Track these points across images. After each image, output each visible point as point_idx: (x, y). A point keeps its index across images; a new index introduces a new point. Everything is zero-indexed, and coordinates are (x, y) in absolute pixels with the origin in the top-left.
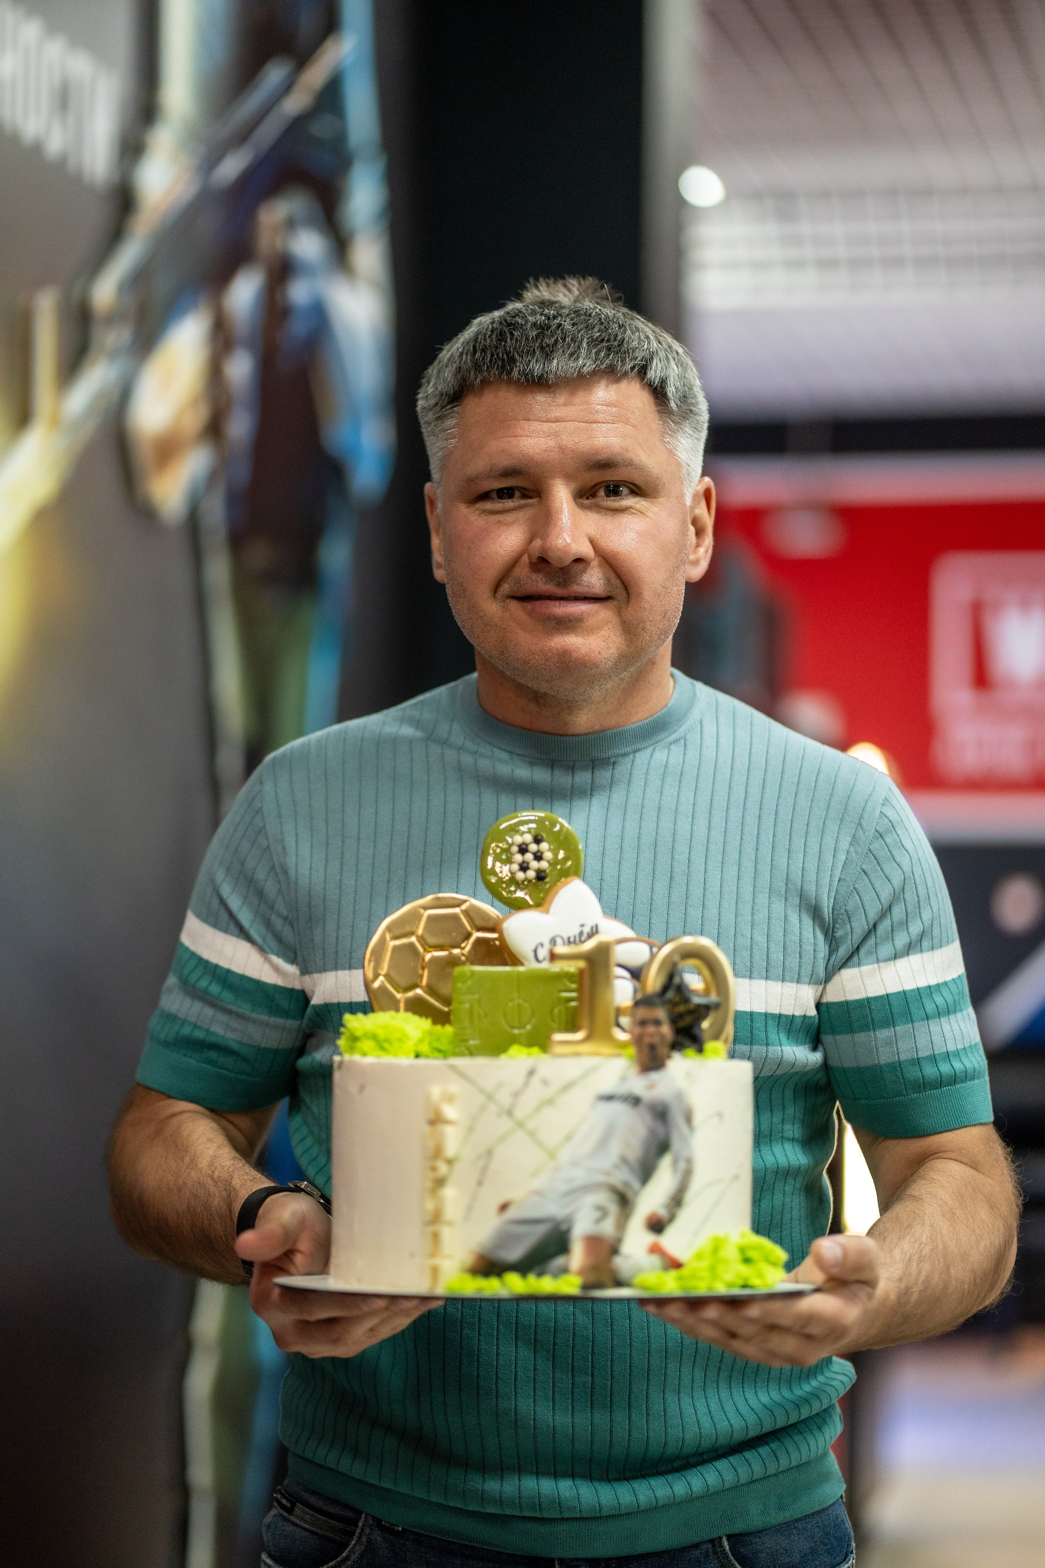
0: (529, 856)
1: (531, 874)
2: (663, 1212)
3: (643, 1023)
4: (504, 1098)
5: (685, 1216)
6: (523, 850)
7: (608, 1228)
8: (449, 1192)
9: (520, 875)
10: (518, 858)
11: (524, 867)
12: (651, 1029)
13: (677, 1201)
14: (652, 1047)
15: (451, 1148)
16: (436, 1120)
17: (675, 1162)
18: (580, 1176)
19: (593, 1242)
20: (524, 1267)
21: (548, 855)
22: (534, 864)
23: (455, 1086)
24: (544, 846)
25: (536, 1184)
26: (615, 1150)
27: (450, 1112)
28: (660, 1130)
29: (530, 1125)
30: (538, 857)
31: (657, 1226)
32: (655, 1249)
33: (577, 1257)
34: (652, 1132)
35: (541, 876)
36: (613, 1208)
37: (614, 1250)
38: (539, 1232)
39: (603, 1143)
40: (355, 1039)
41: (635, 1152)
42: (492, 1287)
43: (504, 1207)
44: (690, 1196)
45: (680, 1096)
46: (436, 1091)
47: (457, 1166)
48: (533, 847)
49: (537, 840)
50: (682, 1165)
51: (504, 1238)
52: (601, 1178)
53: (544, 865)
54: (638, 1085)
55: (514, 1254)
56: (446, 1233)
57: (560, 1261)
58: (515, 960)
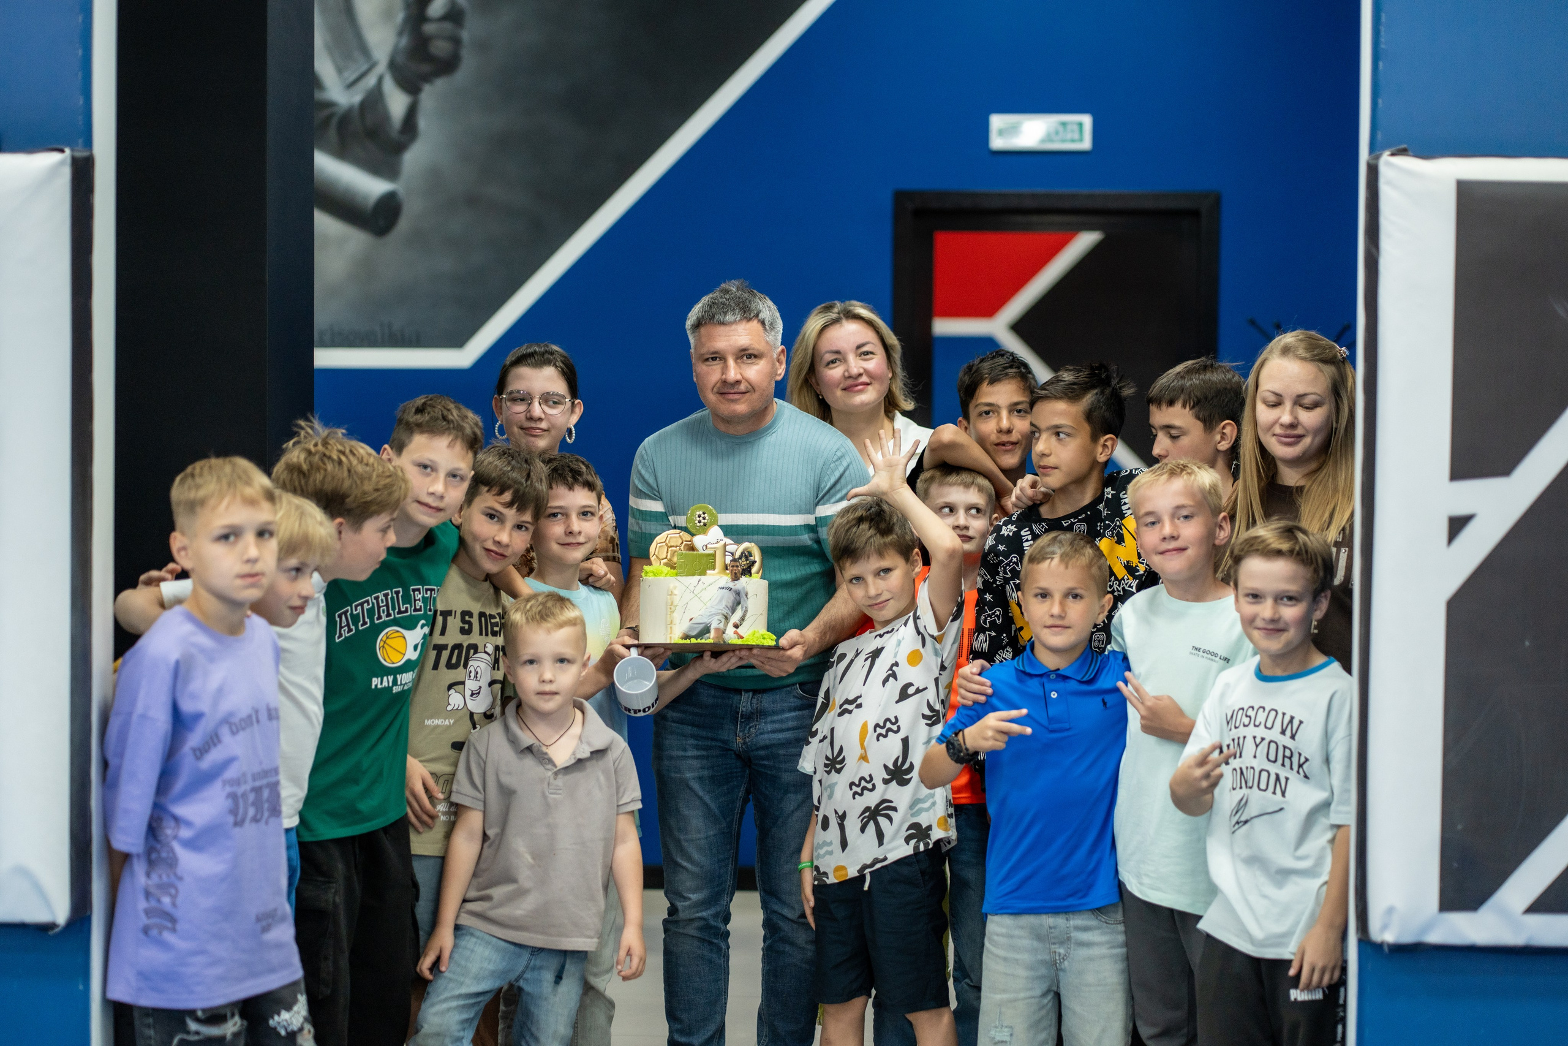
0: (701, 518)
1: (702, 524)
2: (738, 622)
3: (733, 566)
4: (692, 588)
5: (744, 624)
6: (699, 516)
7: (722, 626)
8: (675, 615)
9: (698, 524)
10: (698, 519)
11: (700, 522)
12: (735, 568)
13: (743, 619)
14: (736, 574)
15: (675, 603)
16: (672, 594)
17: (742, 607)
18: (713, 611)
19: (717, 630)
20: (696, 637)
21: (707, 518)
22: (703, 521)
23: (677, 584)
24: (706, 515)
25: (700, 613)
26: (724, 603)
27: (676, 592)
28: (738, 598)
29: (698, 595)
30: (704, 519)
31: (736, 626)
32: (736, 633)
33: (712, 634)
34: (735, 598)
35: (705, 525)
36: (723, 620)
37: (724, 633)
38: (702, 626)
39: (720, 601)
40: (647, 573)
41: (730, 604)
42: (688, 641)
43: (691, 619)
44: (746, 618)
45: (744, 588)
46: (671, 586)
47: (677, 608)
48: (702, 516)
49: (704, 513)
50: (744, 608)
51: (691, 628)
52: (720, 611)
53: (706, 521)
54: (731, 585)
55: (694, 633)
56: (674, 627)
57: (708, 635)
58: (697, 550)
